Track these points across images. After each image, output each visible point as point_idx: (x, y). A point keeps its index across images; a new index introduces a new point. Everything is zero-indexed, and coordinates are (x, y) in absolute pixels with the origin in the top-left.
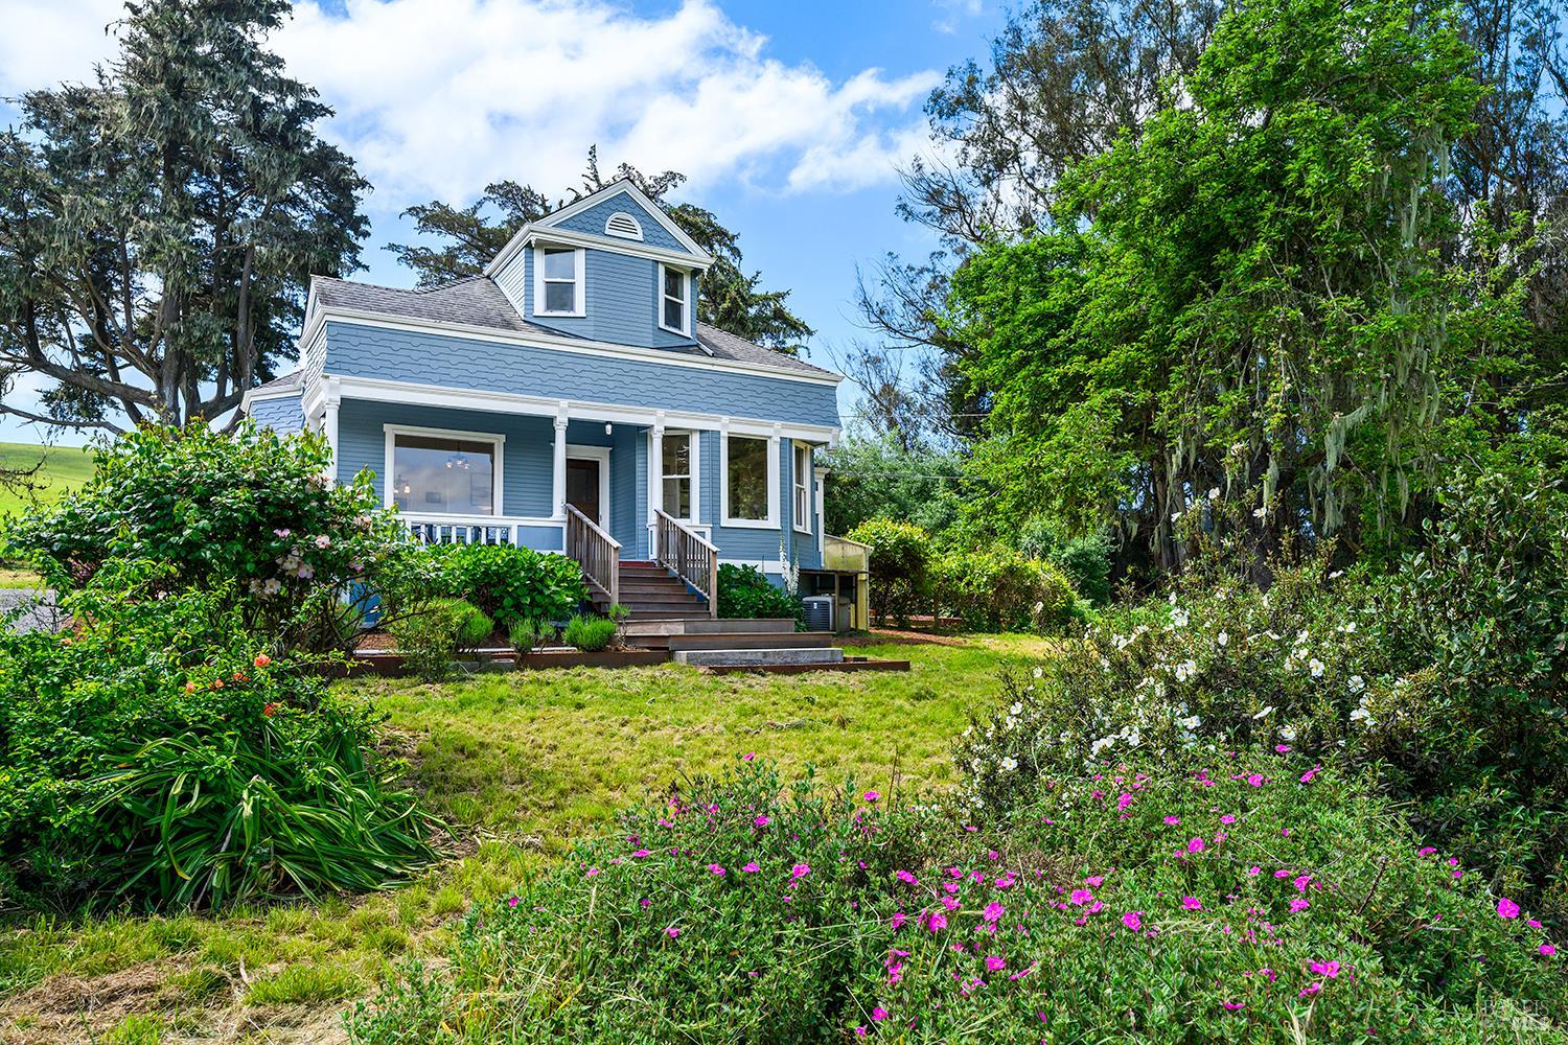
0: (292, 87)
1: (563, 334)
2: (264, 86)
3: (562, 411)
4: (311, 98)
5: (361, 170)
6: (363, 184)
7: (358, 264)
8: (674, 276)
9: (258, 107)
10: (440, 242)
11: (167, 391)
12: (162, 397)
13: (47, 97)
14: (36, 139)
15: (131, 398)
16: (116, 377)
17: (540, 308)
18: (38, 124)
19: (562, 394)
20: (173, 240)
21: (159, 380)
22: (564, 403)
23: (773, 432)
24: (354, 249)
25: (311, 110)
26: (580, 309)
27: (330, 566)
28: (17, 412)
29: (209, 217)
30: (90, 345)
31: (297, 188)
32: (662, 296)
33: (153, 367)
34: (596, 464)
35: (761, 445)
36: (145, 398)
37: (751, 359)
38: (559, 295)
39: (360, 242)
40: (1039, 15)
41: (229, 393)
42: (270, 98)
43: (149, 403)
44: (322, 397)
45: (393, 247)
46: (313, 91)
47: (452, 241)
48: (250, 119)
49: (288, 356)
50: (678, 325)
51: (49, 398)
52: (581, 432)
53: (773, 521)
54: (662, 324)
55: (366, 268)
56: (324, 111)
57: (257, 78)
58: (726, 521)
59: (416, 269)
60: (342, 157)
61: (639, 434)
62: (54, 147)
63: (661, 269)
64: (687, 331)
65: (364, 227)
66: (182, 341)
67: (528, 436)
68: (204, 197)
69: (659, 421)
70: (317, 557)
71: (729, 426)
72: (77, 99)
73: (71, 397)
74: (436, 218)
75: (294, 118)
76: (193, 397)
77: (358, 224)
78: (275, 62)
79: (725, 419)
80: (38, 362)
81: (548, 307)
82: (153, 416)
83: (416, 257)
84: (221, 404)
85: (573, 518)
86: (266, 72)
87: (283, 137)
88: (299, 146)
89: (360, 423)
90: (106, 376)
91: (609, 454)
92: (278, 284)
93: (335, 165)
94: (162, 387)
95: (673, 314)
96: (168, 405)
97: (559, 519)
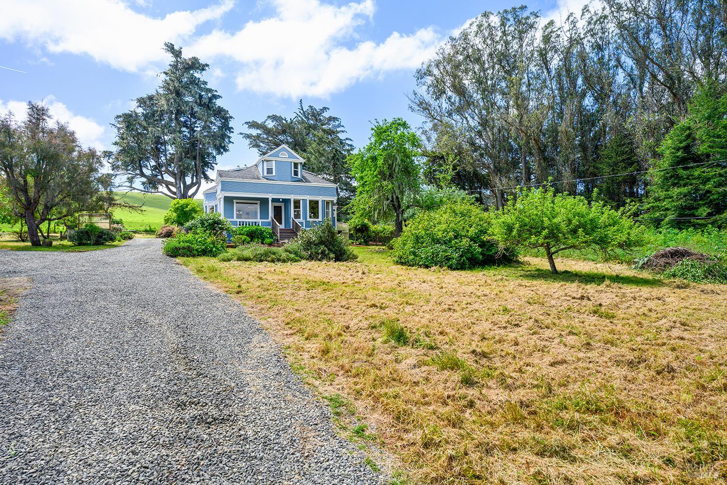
0: (210, 90)
1: (270, 180)
2: (202, 89)
3: (270, 197)
4: (215, 93)
5: (231, 114)
6: (231, 117)
7: (230, 142)
8: (296, 165)
9: (201, 97)
10: (254, 132)
11: (178, 182)
12: (176, 184)
13: (143, 99)
14: (140, 111)
15: (168, 184)
16: (162, 177)
17: (265, 174)
18: (140, 106)
19: (270, 193)
20: (179, 140)
21: (175, 179)
22: (271, 195)
23: (320, 199)
24: (229, 137)
25: (216, 97)
26: (274, 174)
27: (221, 229)
28: (137, 190)
29: (187, 127)
30: (155, 168)
31: (213, 119)
32: (293, 169)
33: (173, 174)
34: (281, 207)
35: (317, 202)
36: (172, 184)
37: (315, 182)
38: (270, 171)
39: (231, 135)
40: (450, 43)
41: (194, 181)
42: (203, 93)
43: (173, 186)
44: (220, 196)
45: (241, 134)
46: (216, 91)
47: (259, 132)
48: (198, 101)
49: (211, 169)
50: (297, 176)
51: (143, 183)
52: (274, 200)
53: (320, 219)
54: (293, 176)
55: (233, 143)
56: (220, 97)
57: (200, 88)
58: (308, 219)
59: (248, 140)
60: (224, 110)
61: (289, 200)
62: (145, 113)
63: (293, 163)
64: (299, 177)
65: (232, 130)
66: (182, 168)
67: (264, 202)
68: (185, 122)
69: (292, 197)
70: (220, 228)
71: (308, 198)
72: (151, 98)
73: (150, 183)
74: (253, 125)
75: (210, 99)
76: (184, 183)
77: (230, 129)
78: (205, 83)
79: (308, 196)
80: (142, 175)
81: (267, 174)
82: (174, 189)
83: (248, 136)
84: (192, 185)
85: (273, 220)
86: (202, 86)
87: (208, 105)
88: (212, 107)
89: (228, 201)
90: (160, 177)
91: (282, 205)
92: (208, 148)
93: (223, 113)
94: (176, 181)
95: (296, 173)
96: (178, 186)
97: (270, 220)
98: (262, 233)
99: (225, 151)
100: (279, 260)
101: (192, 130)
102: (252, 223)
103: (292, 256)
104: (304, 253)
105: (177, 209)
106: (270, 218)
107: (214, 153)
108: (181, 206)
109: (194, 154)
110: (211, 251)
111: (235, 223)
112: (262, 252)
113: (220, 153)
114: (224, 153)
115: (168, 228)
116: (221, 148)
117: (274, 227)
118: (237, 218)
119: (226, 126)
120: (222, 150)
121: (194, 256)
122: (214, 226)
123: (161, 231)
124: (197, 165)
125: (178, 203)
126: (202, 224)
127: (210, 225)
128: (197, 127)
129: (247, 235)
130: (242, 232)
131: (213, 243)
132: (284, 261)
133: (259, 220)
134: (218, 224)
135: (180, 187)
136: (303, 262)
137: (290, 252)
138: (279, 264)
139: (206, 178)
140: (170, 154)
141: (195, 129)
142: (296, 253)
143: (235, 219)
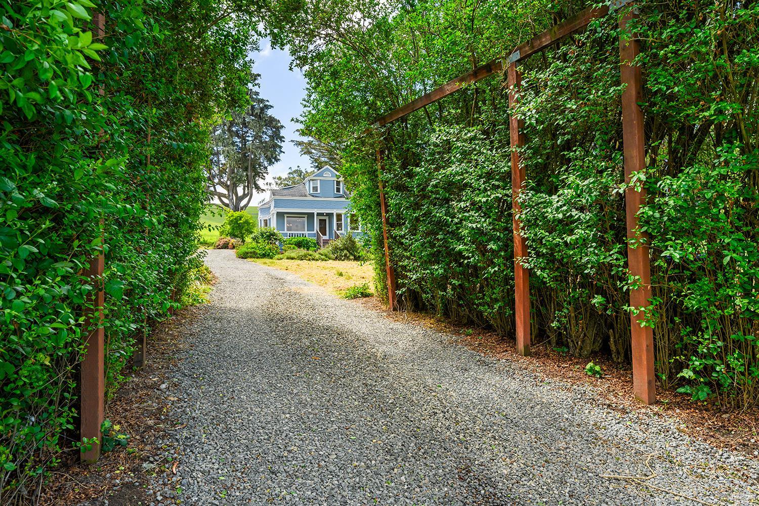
0: (262, 101)
1: (316, 197)
2: (254, 100)
3: (315, 211)
4: (267, 103)
5: (282, 123)
6: (282, 127)
7: (281, 152)
8: (338, 183)
9: (253, 107)
10: (306, 139)
11: (231, 194)
12: (229, 195)
15: (220, 196)
16: (215, 188)
17: (311, 192)
19: (315, 208)
20: (233, 153)
24: (281, 147)
25: (267, 107)
26: (319, 192)
27: (275, 239)
29: (239, 137)
31: (264, 129)
32: (335, 186)
33: (226, 186)
34: (325, 220)
36: (224, 196)
38: (315, 189)
39: (282, 144)
41: (246, 192)
42: (255, 104)
43: (226, 197)
44: (273, 210)
45: (292, 142)
46: (268, 101)
47: (310, 139)
48: (250, 112)
49: (262, 178)
50: (339, 192)
52: (318, 214)
54: (335, 192)
56: (271, 107)
58: (349, 231)
59: (299, 147)
60: (276, 120)
61: (332, 214)
63: (335, 182)
64: (341, 193)
66: (234, 179)
67: (310, 216)
68: (237, 131)
69: (335, 212)
75: (262, 109)
76: (236, 194)
77: (281, 139)
78: (257, 94)
81: (313, 192)
82: (226, 201)
83: (299, 144)
84: (245, 196)
85: (317, 232)
86: (254, 96)
87: (260, 116)
88: (264, 118)
89: (280, 215)
90: (212, 189)
91: (327, 218)
92: (259, 159)
93: (274, 123)
94: (229, 192)
95: (338, 190)
96: (231, 198)
97: (315, 232)
98: (308, 242)
99: (277, 161)
100: (313, 259)
101: (244, 140)
102: (300, 234)
103: (323, 257)
104: (332, 256)
105: (232, 221)
106: (315, 231)
107: (266, 164)
108: (235, 219)
109: (246, 165)
110: (269, 255)
111: (285, 235)
112: (303, 254)
113: (271, 163)
114: (275, 162)
115: (225, 240)
116: (273, 159)
117: (318, 238)
118: (288, 230)
119: (277, 136)
120: (273, 160)
121: (258, 258)
122: (270, 237)
123: (218, 243)
124: (249, 176)
125: (232, 216)
126: (262, 236)
127: (268, 236)
128: (249, 136)
129: (295, 245)
130: (291, 242)
131: (270, 249)
132: (317, 260)
133: (306, 232)
134: (273, 236)
135: (233, 199)
136: (330, 261)
137: (322, 255)
138: (313, 262)
139: (258, 188)
140: (222, 164)
141: (247, 138)
142: (326, 256)
143: (286, 231)
